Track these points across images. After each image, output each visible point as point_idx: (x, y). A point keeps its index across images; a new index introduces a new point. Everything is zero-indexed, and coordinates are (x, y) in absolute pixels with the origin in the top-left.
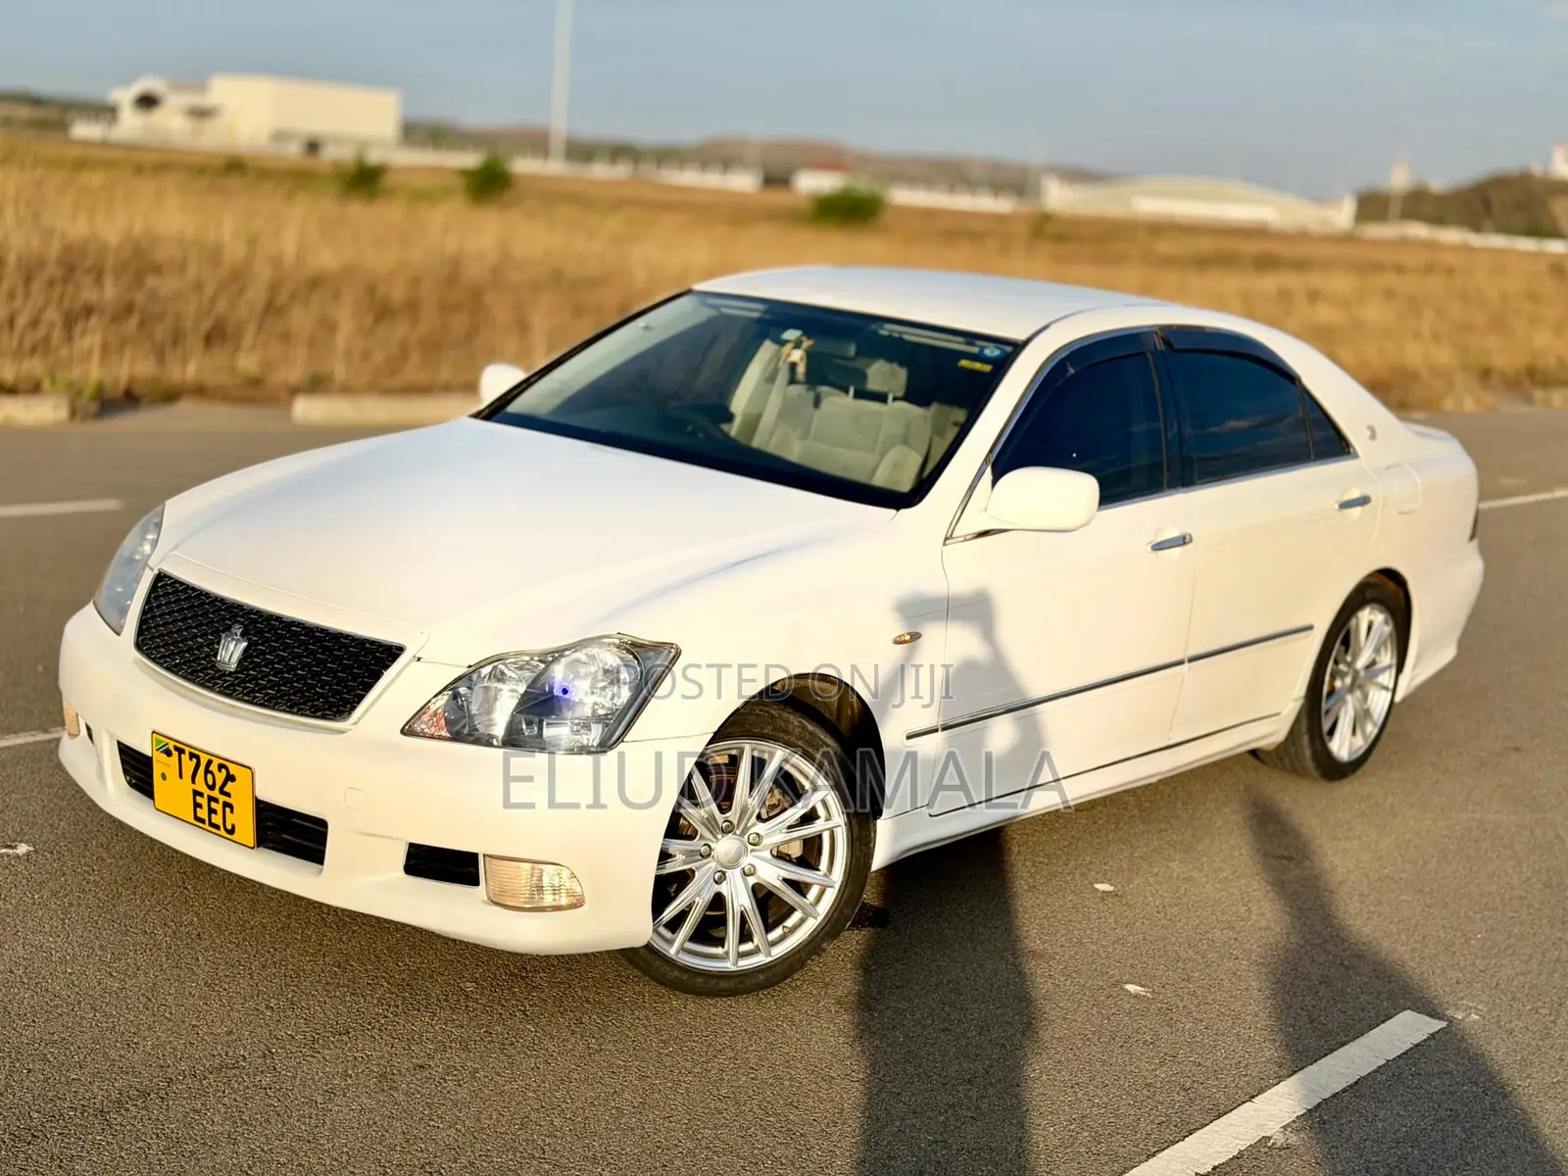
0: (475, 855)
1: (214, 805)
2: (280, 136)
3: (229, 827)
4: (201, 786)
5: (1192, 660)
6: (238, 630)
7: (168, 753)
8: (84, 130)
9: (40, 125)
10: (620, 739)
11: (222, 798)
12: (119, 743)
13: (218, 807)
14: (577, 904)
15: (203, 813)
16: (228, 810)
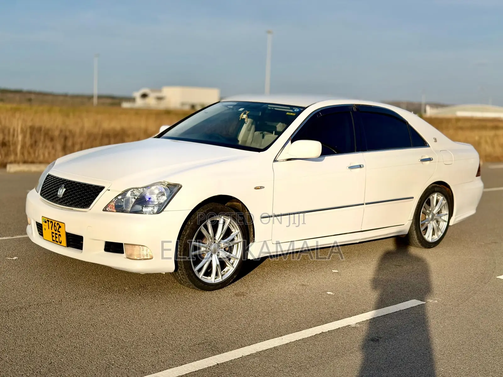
0: (122, 244)
1: (57, 236)
2: (183, 104)
3: (60, 241)
4: (53, 231)
5: (366, 204)
6: (63, 185)
7: (46, 222)
8: (126, 105)
9: (113, 104)
10: (163, 210)
11: (58, 233)
12: (36, 222)
13: (58, 236)
14: (151, 258)
15: (54, 239)
16: (60, 236)
